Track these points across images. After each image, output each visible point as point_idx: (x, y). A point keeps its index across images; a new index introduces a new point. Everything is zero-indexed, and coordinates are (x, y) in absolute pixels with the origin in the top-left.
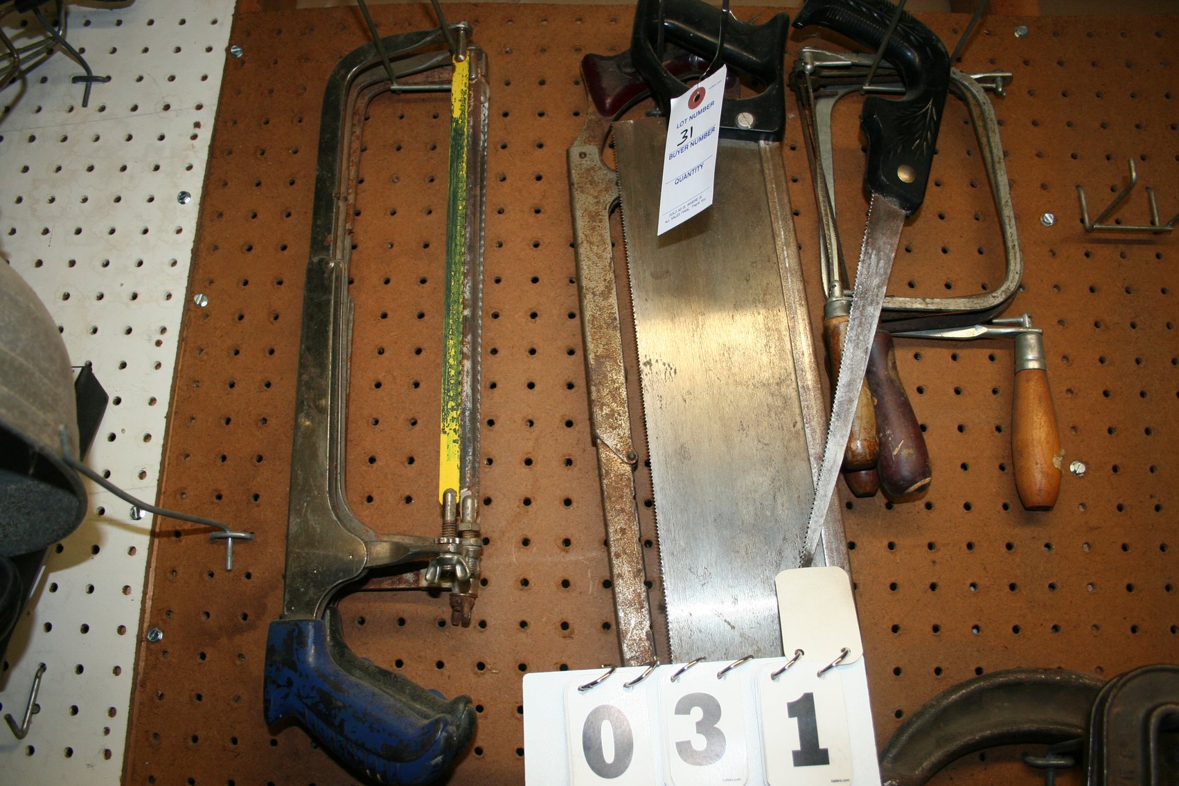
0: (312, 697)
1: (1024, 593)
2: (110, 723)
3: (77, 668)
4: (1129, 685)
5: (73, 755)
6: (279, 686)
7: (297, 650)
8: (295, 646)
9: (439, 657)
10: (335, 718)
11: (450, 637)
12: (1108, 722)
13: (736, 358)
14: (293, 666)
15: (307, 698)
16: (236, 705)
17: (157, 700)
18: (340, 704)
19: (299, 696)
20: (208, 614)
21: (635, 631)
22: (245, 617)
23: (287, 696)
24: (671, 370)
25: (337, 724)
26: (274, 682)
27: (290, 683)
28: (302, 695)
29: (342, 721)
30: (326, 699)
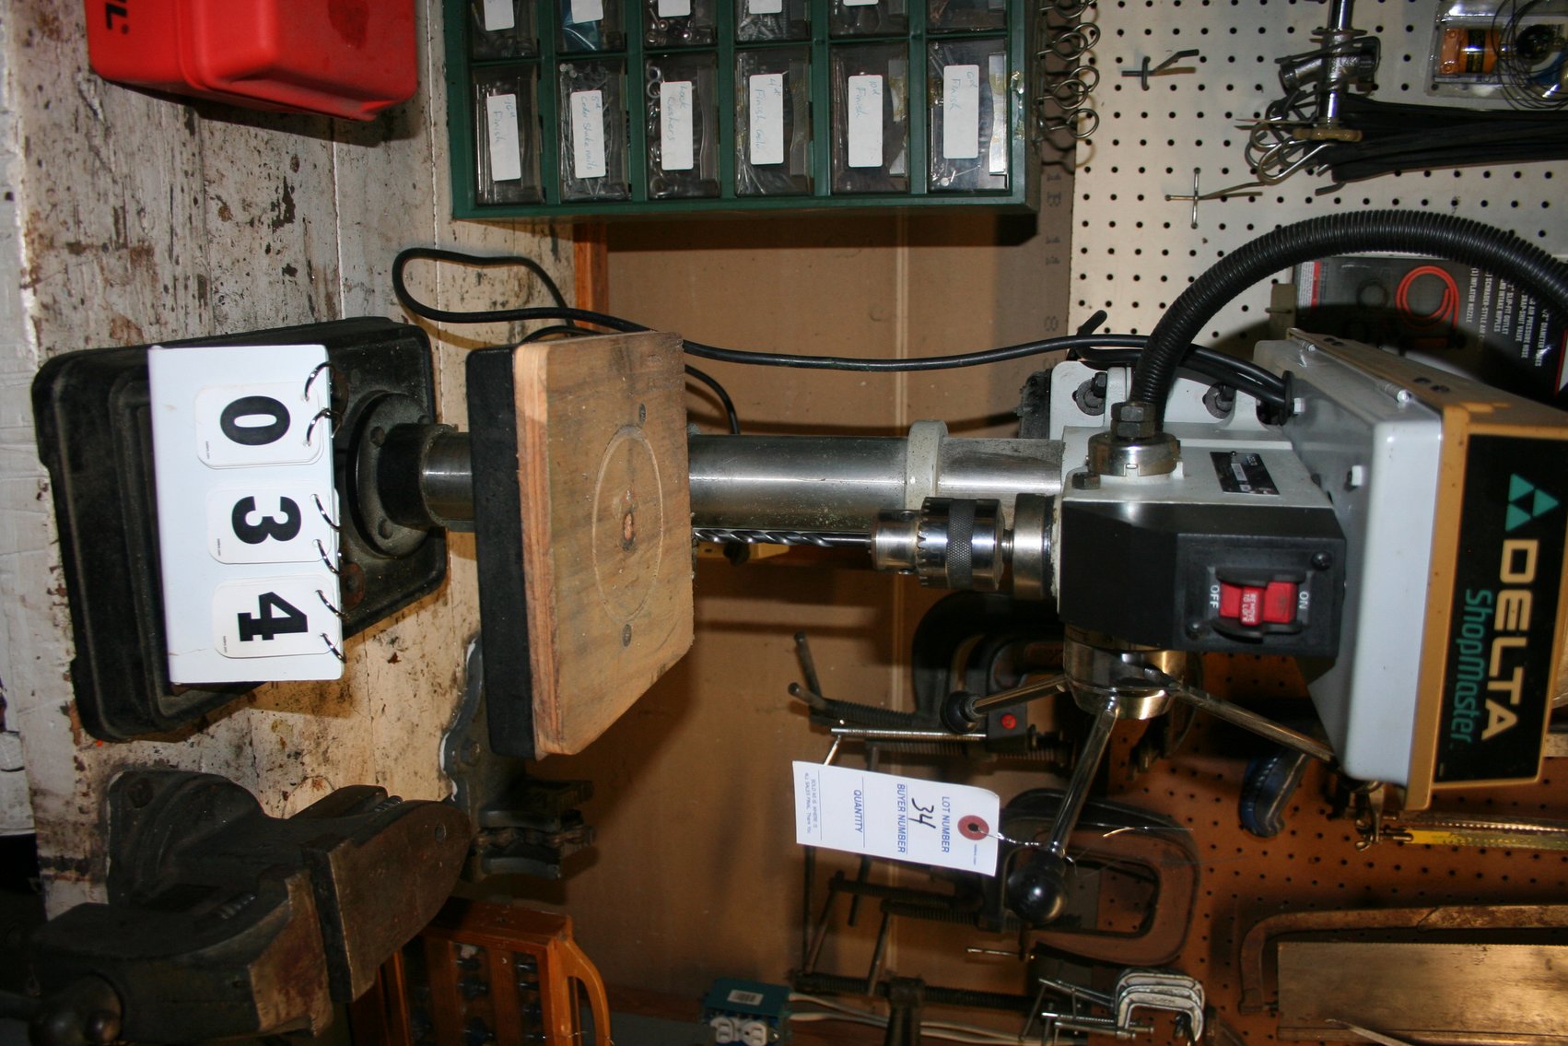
13: (1482, 1001)
24: (1479, 962)
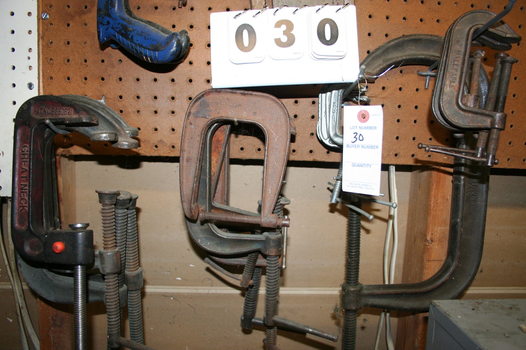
0: (118, 28)
1: (427, 5)
2: (30, 55)
3: (12, 32)
4: (464, 18)
5: (15, 69)
6: (104, 25)
7: (111, 9)
8: (110, 7)
9: (173, 23)
10: (129, 35)
11: (178, 14)
12: (453, 32)
14: (109, 16)
15: (117, 28)
16: (85, 46)
17: (49, 44)
18: (131, 29)
19: (113, 28)
20: (69, 7)
21: (258, 6)
22: (86, 7)
23: (107, 29)
25: (130, 38)
26: (101, 23)
27: (108, 23)
28: (114, 27)
29: (132, 36)
30: (125, 28)
